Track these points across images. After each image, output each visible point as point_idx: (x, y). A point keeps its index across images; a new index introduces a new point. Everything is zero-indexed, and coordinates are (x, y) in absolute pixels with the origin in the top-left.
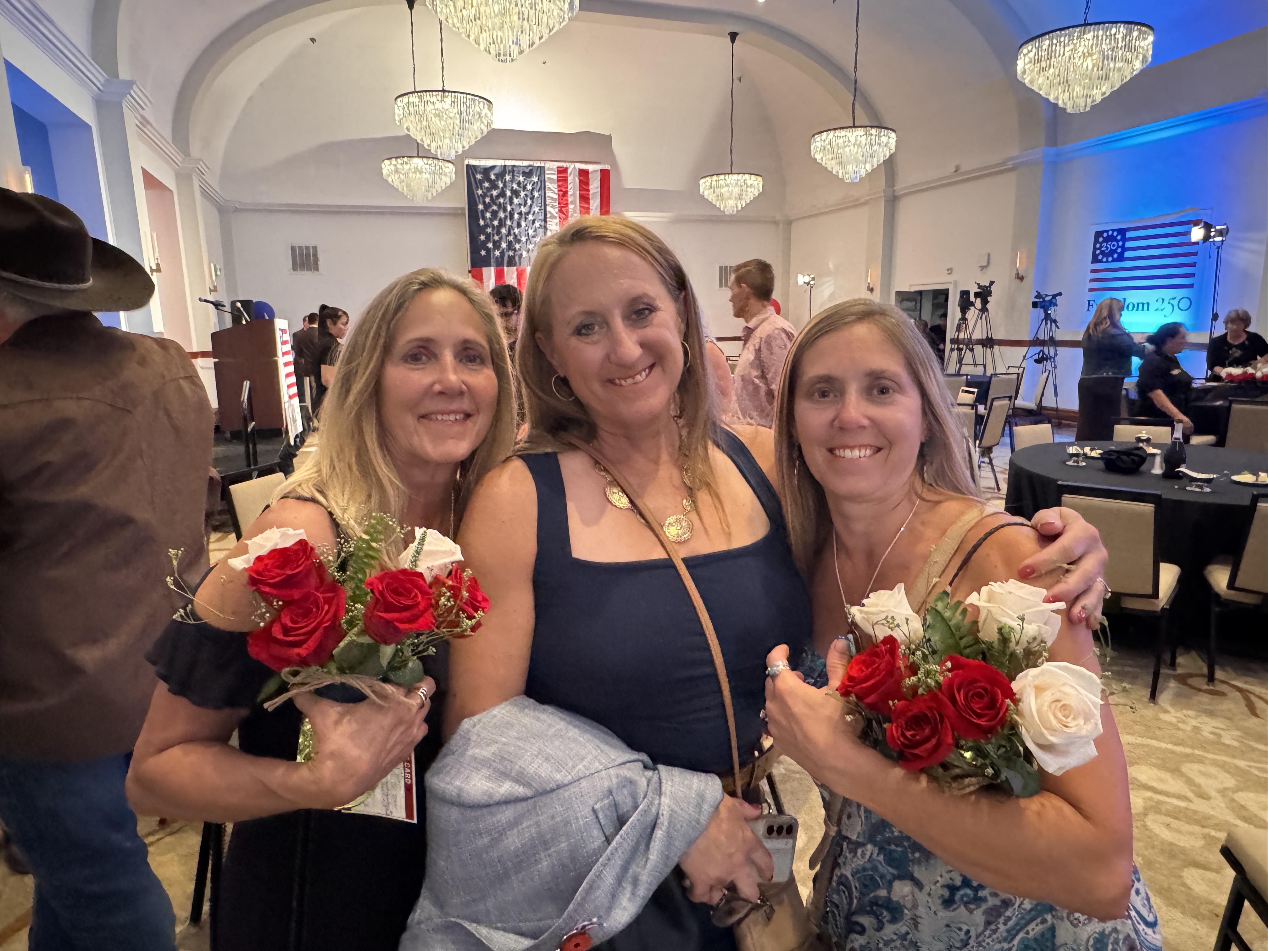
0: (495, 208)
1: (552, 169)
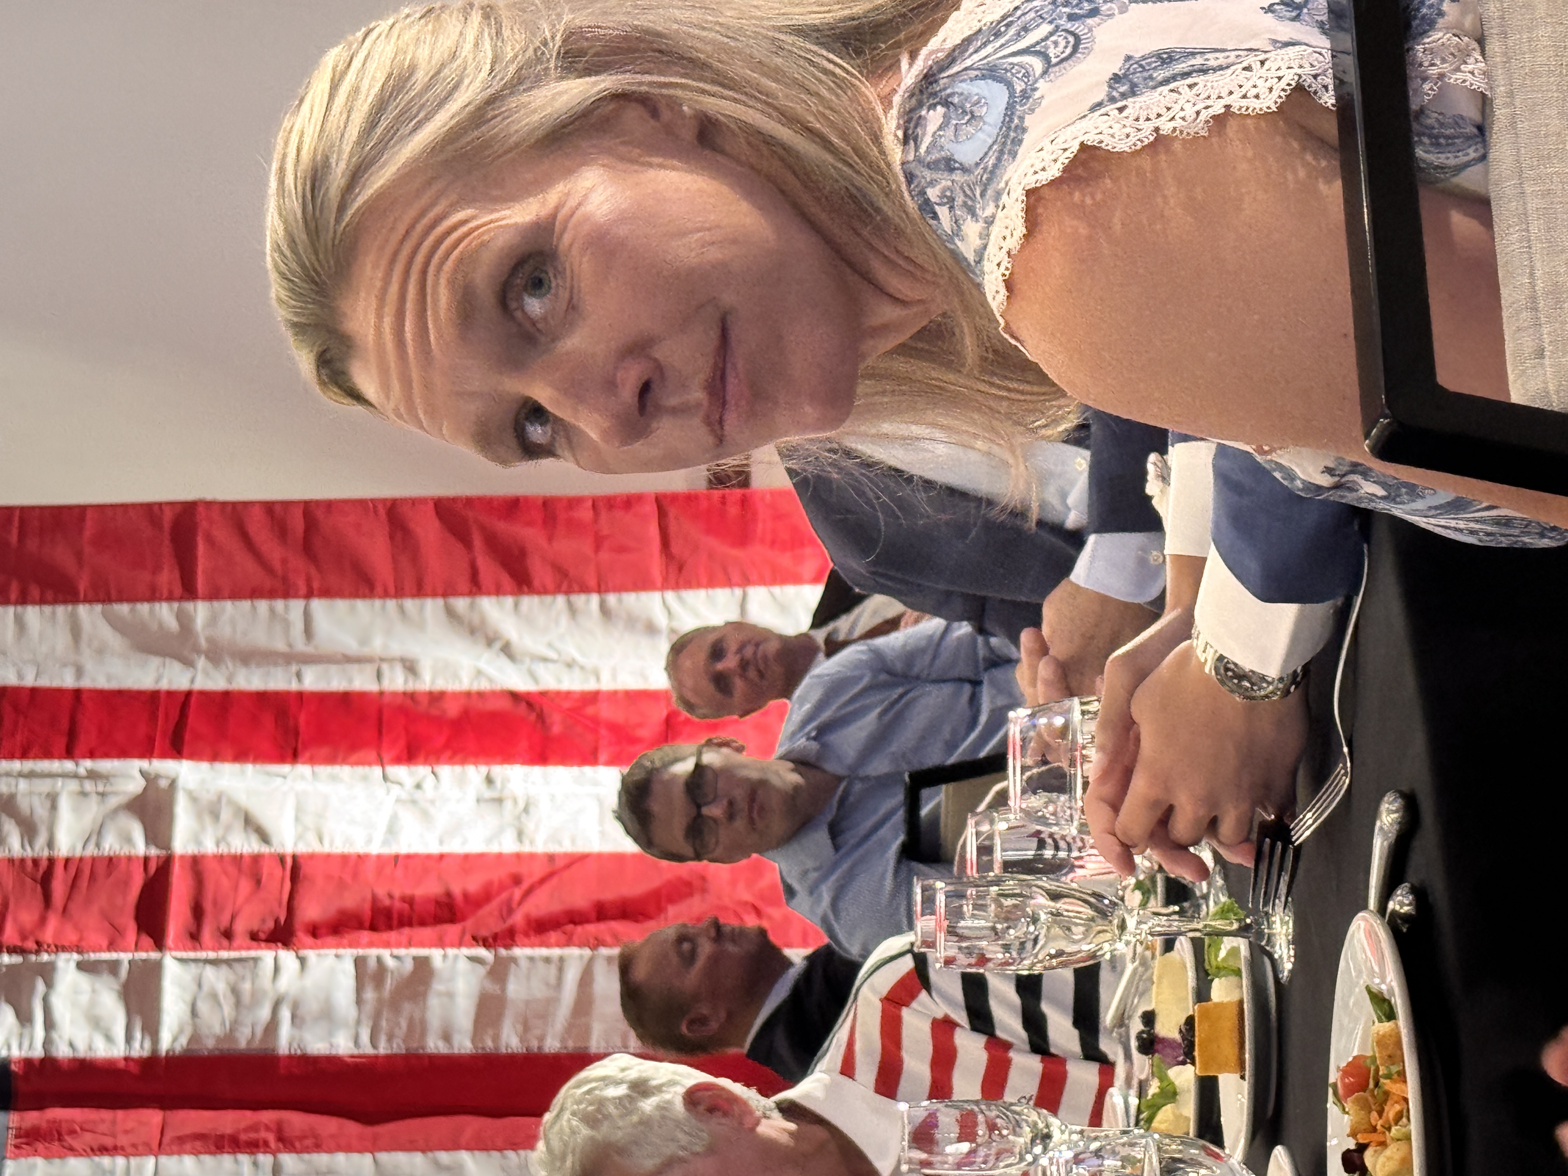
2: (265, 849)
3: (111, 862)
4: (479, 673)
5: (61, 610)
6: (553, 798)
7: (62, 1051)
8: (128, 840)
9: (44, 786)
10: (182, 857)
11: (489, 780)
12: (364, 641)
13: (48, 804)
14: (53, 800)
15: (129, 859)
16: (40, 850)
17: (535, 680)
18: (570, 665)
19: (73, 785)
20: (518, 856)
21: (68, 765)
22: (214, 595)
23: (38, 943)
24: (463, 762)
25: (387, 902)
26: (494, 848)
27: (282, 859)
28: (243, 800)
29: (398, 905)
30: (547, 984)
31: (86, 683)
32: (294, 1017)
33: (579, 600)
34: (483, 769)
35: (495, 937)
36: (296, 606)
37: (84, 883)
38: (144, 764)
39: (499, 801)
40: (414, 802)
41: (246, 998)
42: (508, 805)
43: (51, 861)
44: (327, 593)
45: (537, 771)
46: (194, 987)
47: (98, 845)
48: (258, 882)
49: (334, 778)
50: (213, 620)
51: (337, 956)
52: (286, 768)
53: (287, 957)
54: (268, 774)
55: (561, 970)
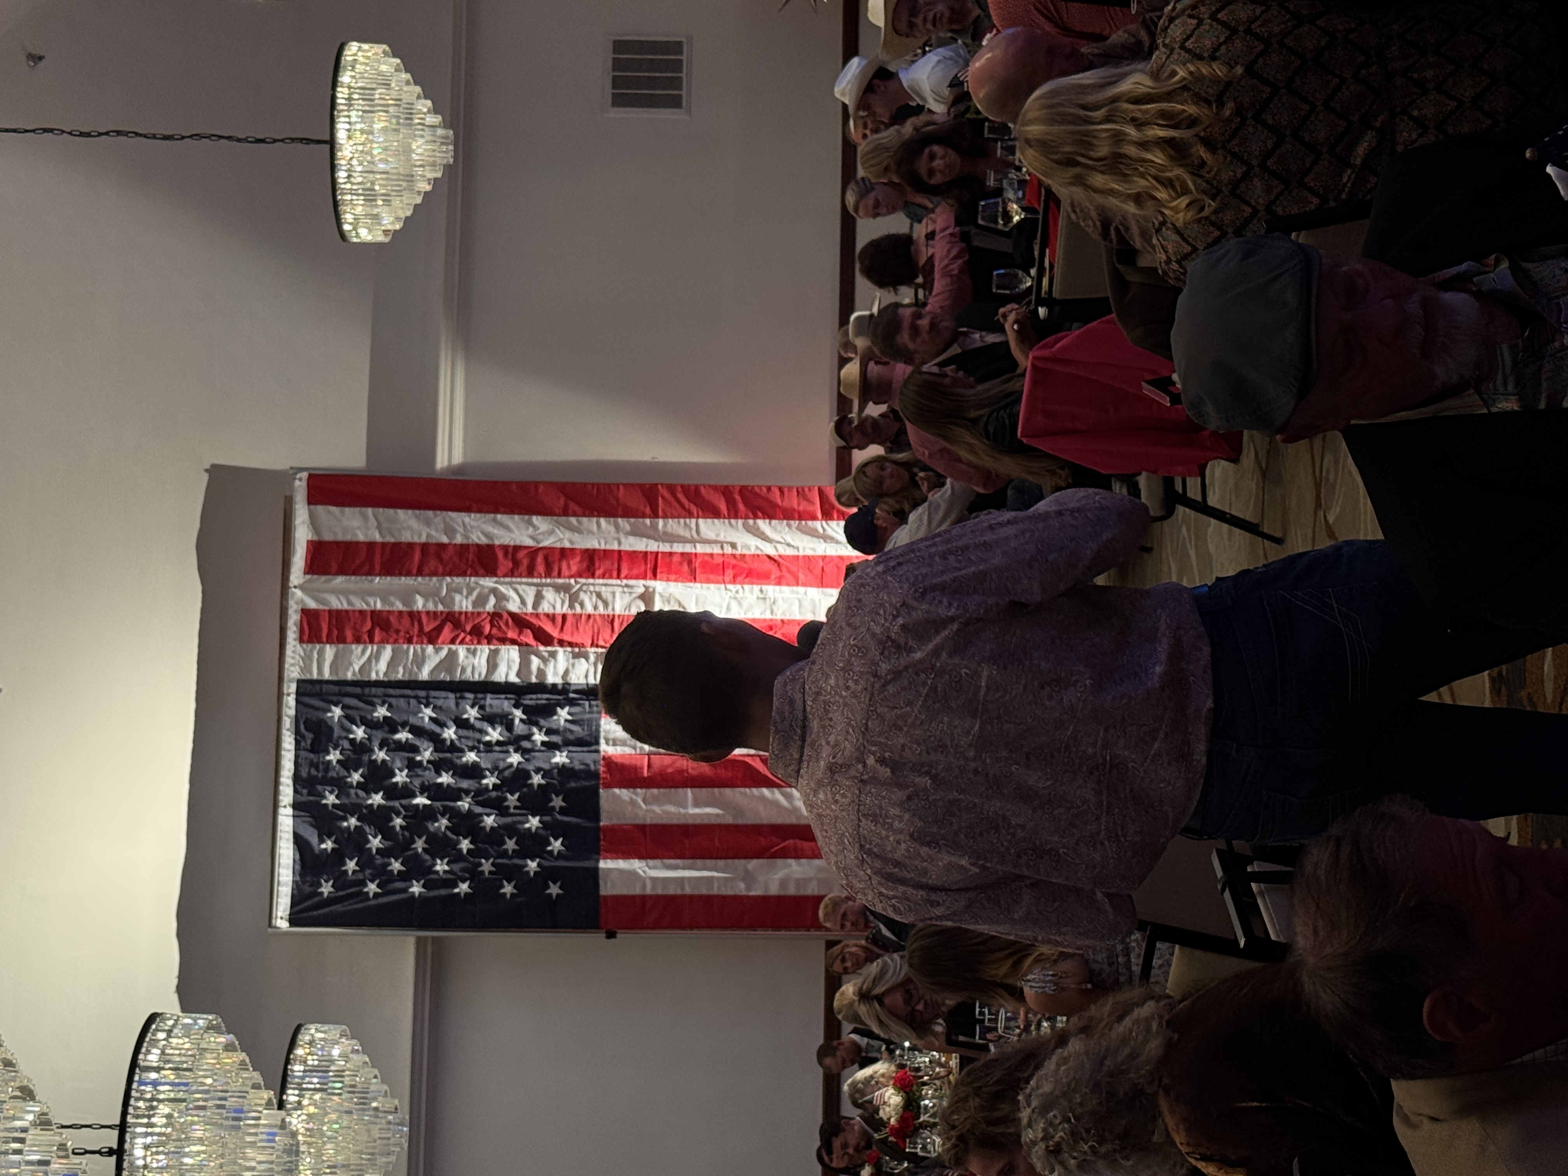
1: (307, 658)
4: (757, 548)
5: (612, 520)
6: (783, 598)
9: (610, 589)
11: (761, 591)
12: (718, 535)
13: (612, 595)
14: (614, 593)
16: (610, 611)
17: (777, 550)
18: (789, 545)
19: (620, 589)
20: (771, 620)
21: (618, 582)
22: (665, 517)
24: (753, 583)
26: (763, 617)
28: (679, 597)
31: (622, 548)
33: (792, 522)
34: (759, 587)
36: (694, 521)
38: (644, 582)
39: (765, 599)
40: (736, 598)
42: (768, 600)
43: (614, 616)
44: (704, 517)
45: (777, 588)
49: (708, 588)
50: (665, 525)
52: (691, 584)
54: (685, 586)
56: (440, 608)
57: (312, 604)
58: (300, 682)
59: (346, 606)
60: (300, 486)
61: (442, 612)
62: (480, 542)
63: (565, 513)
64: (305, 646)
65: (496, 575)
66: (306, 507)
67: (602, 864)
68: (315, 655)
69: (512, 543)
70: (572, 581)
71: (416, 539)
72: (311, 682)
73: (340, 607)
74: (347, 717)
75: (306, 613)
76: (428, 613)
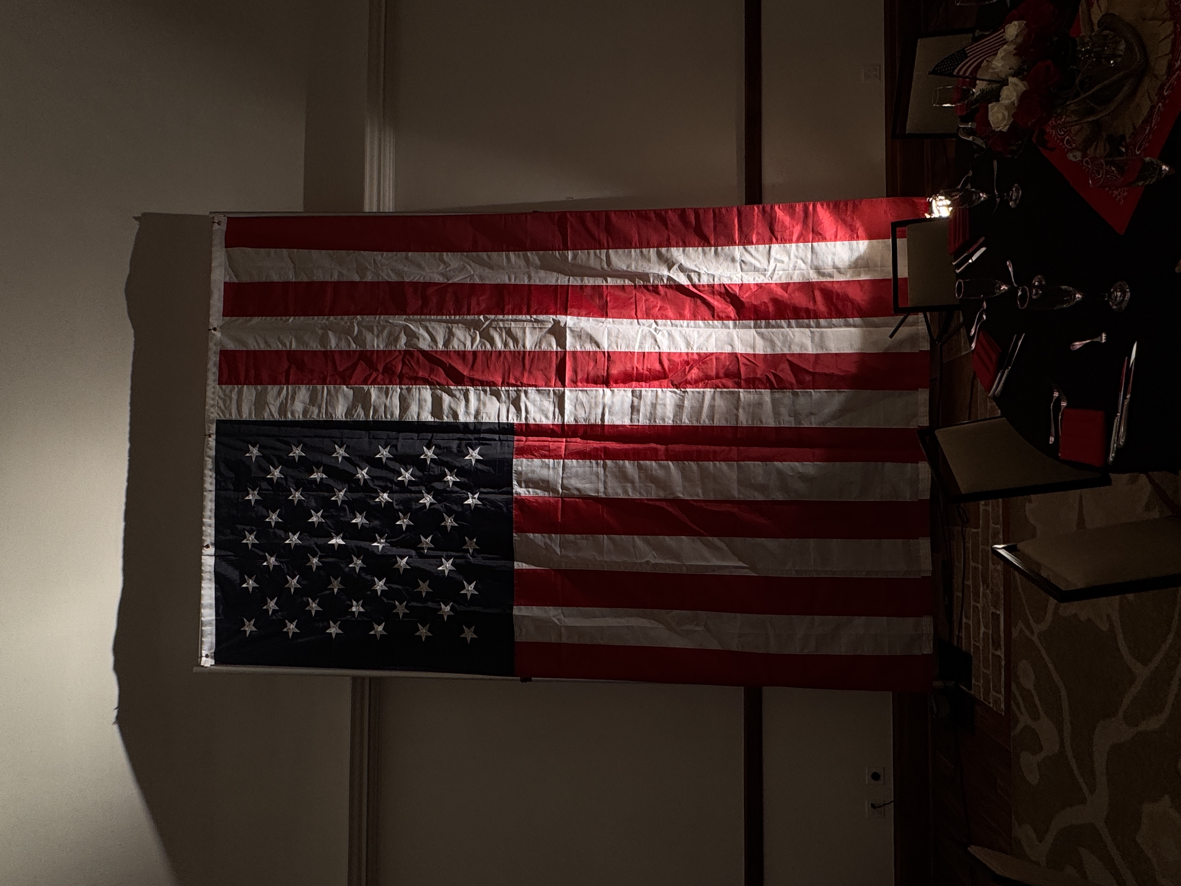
0: (336, 586)
1: (226, 399)
2: (598, 350)
3: (545, 353)
4: (670, 278)
5: (521, 254)
6: (699, 332)
7: (531, 422)
8: (550, 345)
9: (520, 325)
10: (569, 352)
11: (676, 326)
12: (629, 267)
13: (522, 331)
14: (524, 329)
15: (551, 352)
16: (520, 348)
17: (691, 280)
19: (530, 325)
20: (687, 354)
21: (528, 317)
22: (575, 248)
23: (522, 383)
25: (642, 371)
26: (679, 351)
27: (604, 352)
28: (590, 331)
29: (646, 372)
30: (699, 401)
31: (532, 282)
32: (609, 412)
33: (707, 249)
34: (673, 322)
35: (680, 384)
36: (604, 252)
37: (536, 360)
38: (554, 317)
40: (650, 332)
41: (593, 405)
43: (524, 352)
44: (615, 248)
45: (692, 323)
46: (575, 401)
47: (540, 347)
48: (596, 362)
49: (621, 323)
51: (624, 390)
52: (604, 319)
53: (607, 391)
54: (597, 321)
55: (703, 397)
56: (354, 346)
57: (231, 346)
58: (219, 423)
59: (263, 347)
60: (219, 230)
61: (354, 351)
62: (389, 280)
63: (475, 248)
64: (224, 386)
65: (405, 313)
66: (224, 249)
67: (517, 611)
68: (234, 396)
69: (422, 280)
70: (481, 317)
71: (328, 279)
72: (231, 422)
73: (257, 348)
74: (264, 457)
75: (225, 354)
76: (341, 352)
